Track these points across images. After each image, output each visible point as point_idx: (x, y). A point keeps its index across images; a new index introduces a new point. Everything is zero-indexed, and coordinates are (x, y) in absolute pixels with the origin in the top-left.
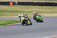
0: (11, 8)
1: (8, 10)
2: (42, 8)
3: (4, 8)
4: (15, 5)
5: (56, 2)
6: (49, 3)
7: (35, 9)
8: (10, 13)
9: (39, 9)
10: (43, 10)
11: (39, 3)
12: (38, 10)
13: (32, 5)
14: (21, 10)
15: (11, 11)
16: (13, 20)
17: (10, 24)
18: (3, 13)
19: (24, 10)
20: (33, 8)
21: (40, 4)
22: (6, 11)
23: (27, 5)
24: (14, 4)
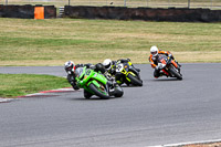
0: (40, 27)
1: (25, 36)
2: (159, 30)
3: (11, 30)
4: (55, 16)
5: (212, 8)
6: (188, 9)
7: (131, 32)
8: (33, 49)
9: (145, 32)
10: (164, 36)
11: (148, 12)
12: (144, 36)
13: (122, 19)
14: (78, 38)
15: (39, 43)
16: (47, 76)
17: (36, 90)
18: (8, 49)
19: (88, 39)
20: (123, 31)
21: (149, 15)
22: (18, 42)
23: (101, 17)
24: (50, 12)
